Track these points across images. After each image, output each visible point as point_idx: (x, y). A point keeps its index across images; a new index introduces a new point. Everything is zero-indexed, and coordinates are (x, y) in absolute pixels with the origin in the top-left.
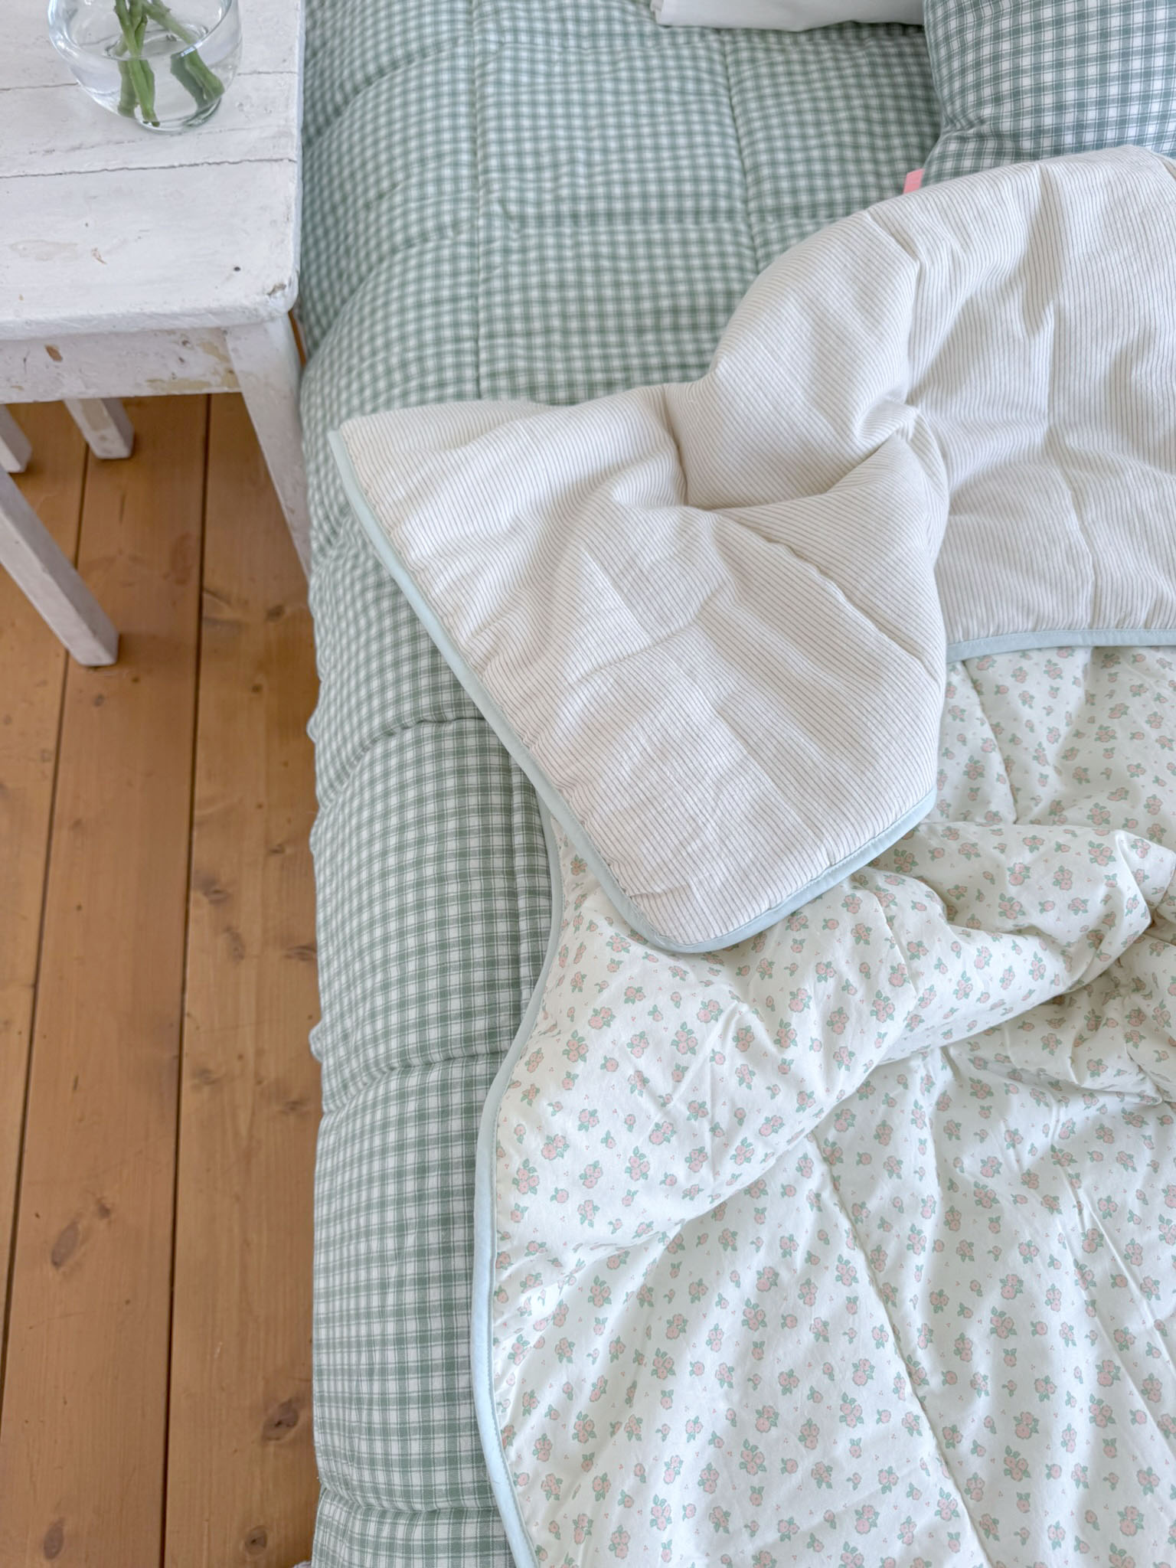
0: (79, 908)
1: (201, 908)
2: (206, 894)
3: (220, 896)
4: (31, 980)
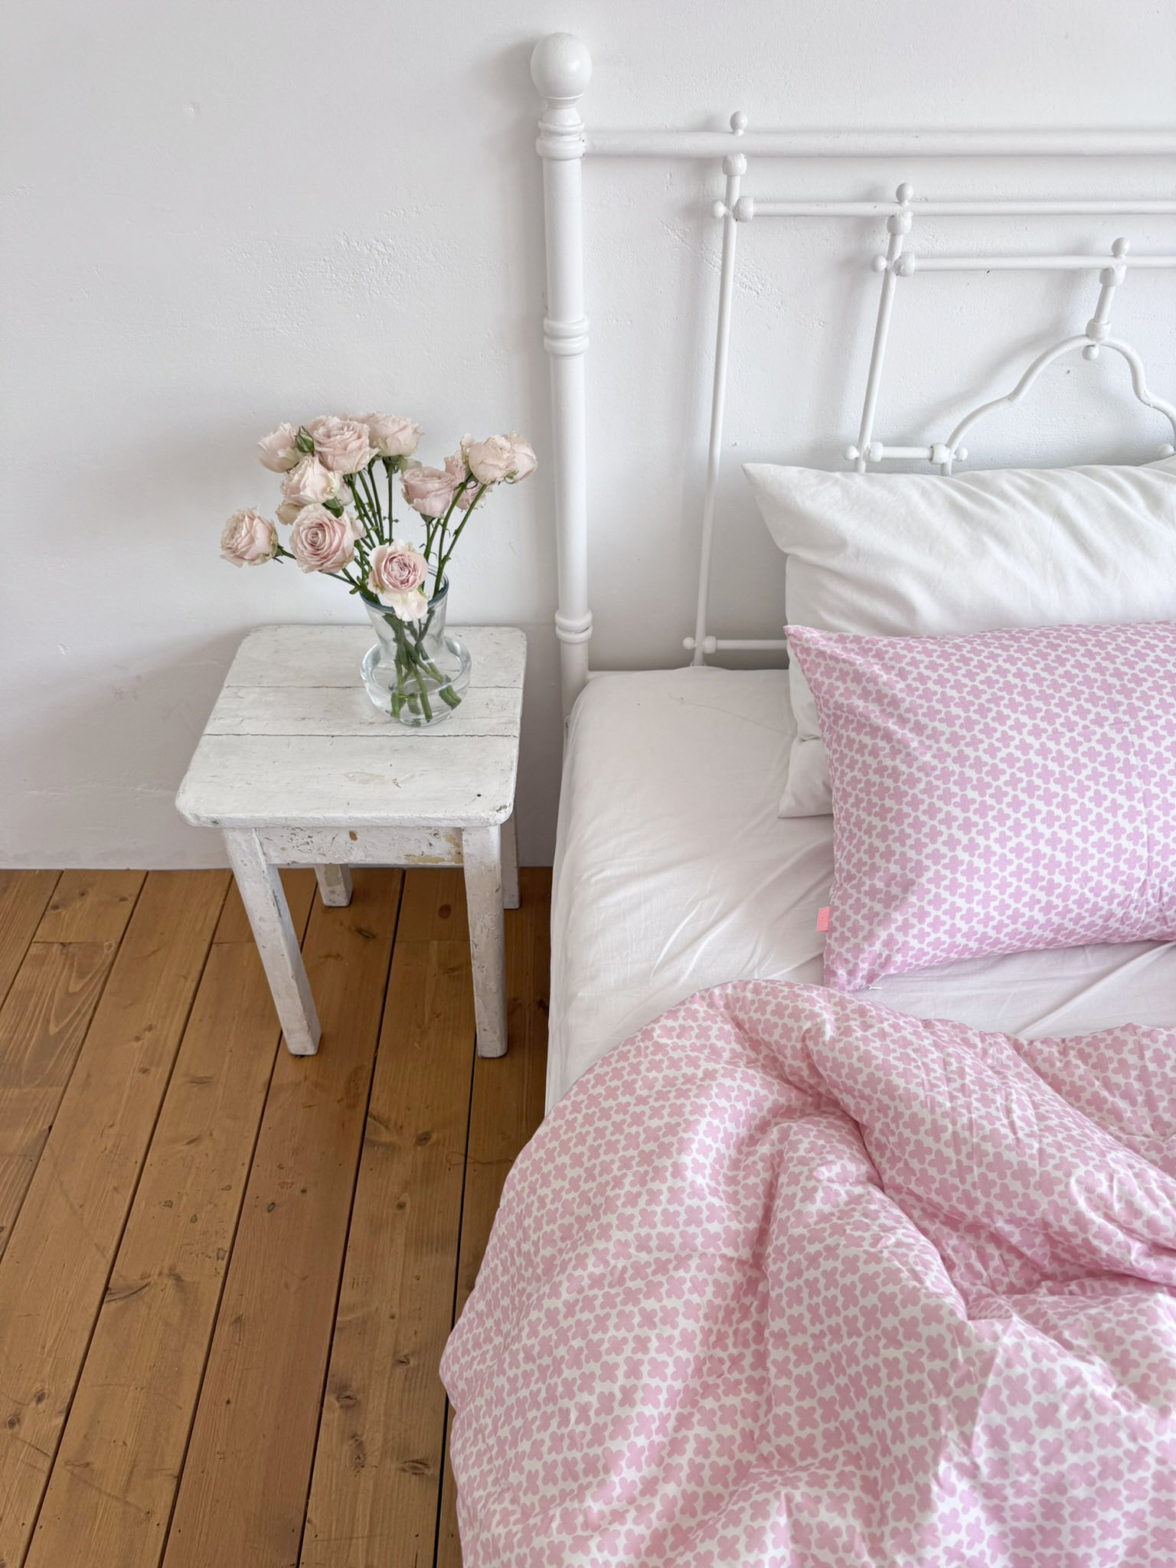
0: (228, 1402)
1: (333, 1414)
2: (338, 1399)
3: (351, 1403)
4: (176, 1473)
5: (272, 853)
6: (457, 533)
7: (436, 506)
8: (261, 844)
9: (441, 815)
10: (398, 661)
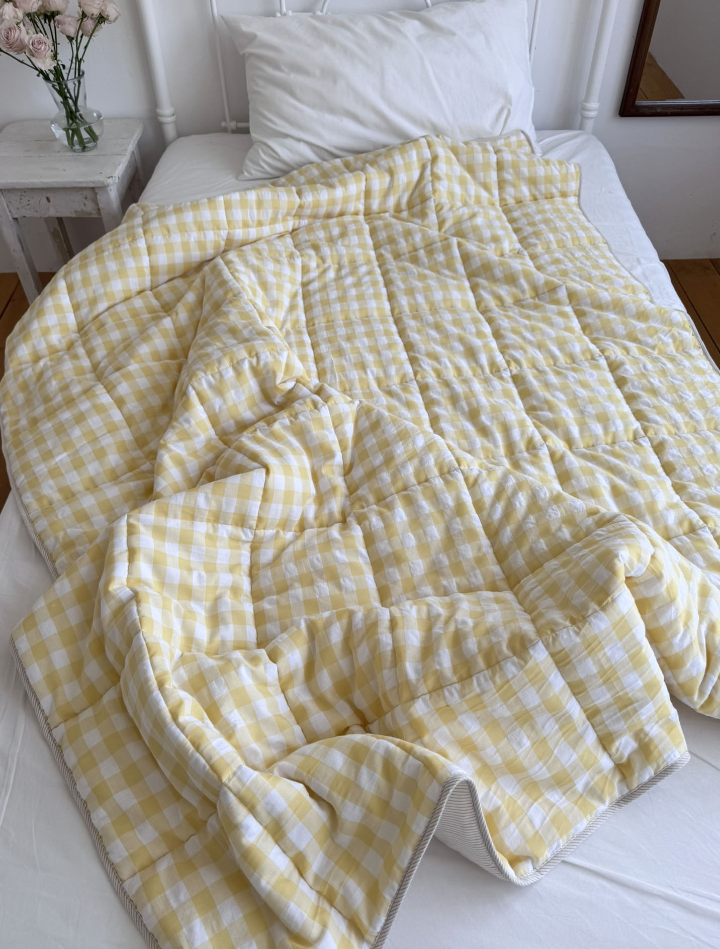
5: (14, 212)
6: (86, 47)
7: (72, 31)
8: (8, 206)
9: (82, 180)
10: (67, 116)
